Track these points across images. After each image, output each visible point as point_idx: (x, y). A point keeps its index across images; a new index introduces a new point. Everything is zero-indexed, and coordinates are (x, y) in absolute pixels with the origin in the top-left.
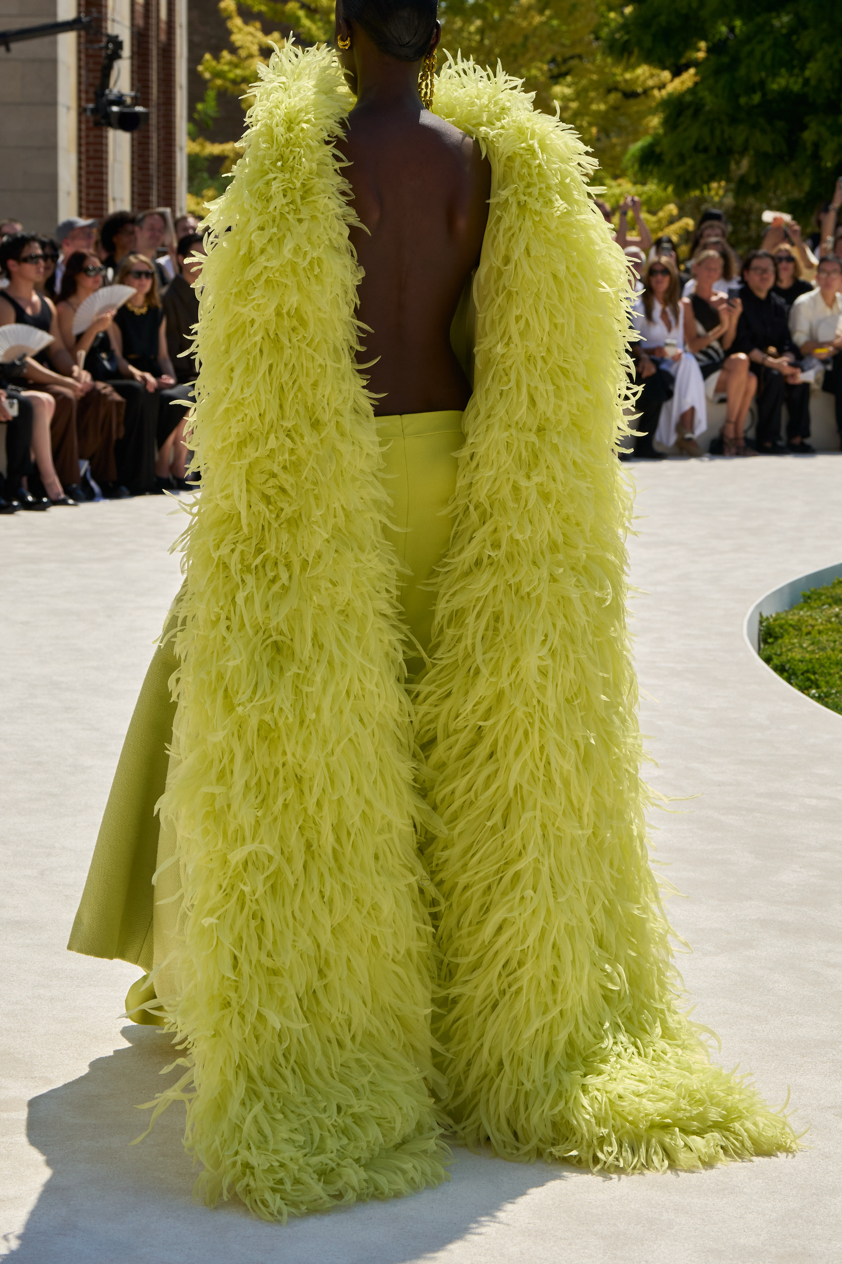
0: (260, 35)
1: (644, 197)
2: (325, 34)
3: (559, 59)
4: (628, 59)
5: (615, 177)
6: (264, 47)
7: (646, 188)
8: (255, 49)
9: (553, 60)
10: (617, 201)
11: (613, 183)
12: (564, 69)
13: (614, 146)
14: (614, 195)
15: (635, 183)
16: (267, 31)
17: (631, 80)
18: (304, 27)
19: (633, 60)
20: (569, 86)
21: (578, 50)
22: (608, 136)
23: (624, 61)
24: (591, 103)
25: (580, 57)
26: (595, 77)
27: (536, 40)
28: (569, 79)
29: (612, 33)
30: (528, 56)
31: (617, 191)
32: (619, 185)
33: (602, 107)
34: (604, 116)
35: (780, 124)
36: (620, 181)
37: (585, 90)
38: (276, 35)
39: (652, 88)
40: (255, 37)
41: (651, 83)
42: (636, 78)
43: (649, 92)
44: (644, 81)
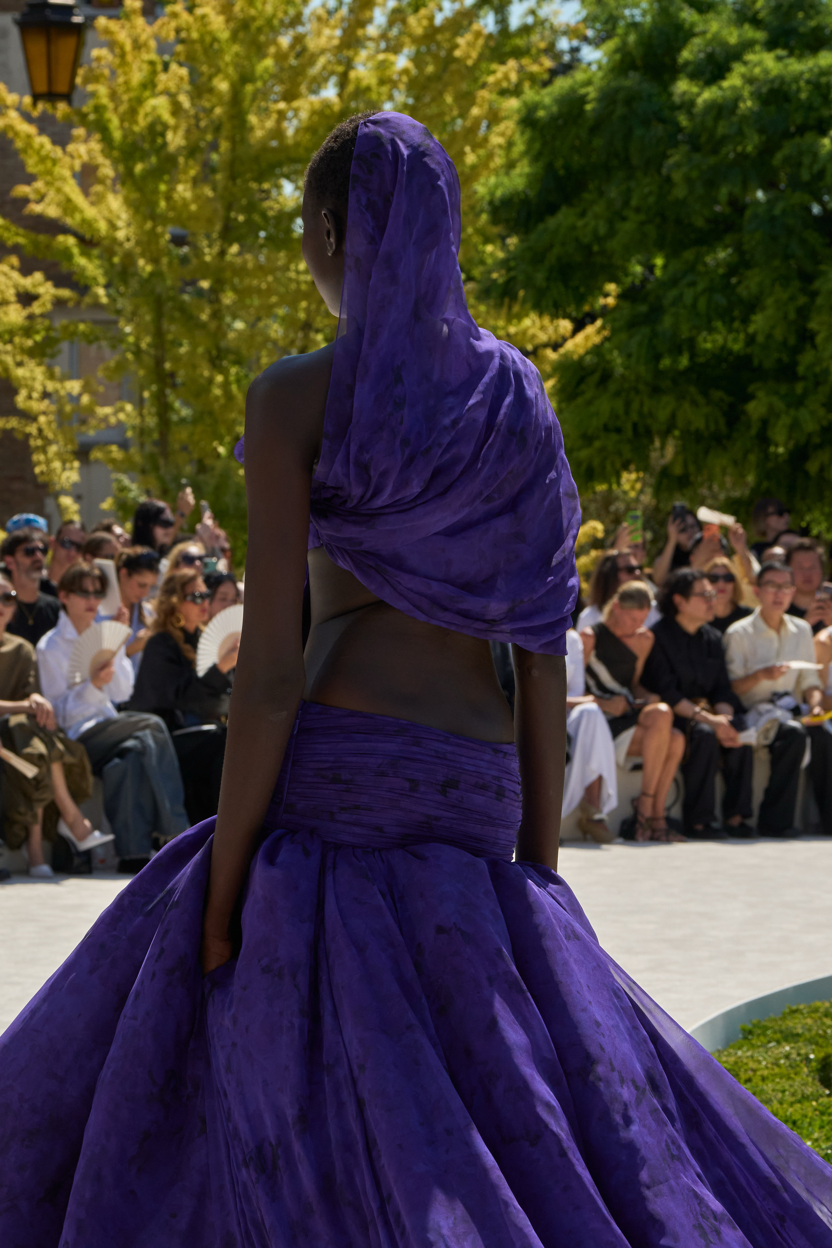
0: (16, 275)
2: (106, 274)
4: (510, 308)
6: (21, 290)
8: (11, 294)
16: (26, 270)
17: (516, 334)
18: (78, 265)
19: (516, 309)
23: (504, 311)
35: (717, 394)
38: (38, 276)
39: (545, 345)
40: (10, 278)
41: (544, 338)
42: (524, 331)
43: (541, 352)
44: (534, 336)
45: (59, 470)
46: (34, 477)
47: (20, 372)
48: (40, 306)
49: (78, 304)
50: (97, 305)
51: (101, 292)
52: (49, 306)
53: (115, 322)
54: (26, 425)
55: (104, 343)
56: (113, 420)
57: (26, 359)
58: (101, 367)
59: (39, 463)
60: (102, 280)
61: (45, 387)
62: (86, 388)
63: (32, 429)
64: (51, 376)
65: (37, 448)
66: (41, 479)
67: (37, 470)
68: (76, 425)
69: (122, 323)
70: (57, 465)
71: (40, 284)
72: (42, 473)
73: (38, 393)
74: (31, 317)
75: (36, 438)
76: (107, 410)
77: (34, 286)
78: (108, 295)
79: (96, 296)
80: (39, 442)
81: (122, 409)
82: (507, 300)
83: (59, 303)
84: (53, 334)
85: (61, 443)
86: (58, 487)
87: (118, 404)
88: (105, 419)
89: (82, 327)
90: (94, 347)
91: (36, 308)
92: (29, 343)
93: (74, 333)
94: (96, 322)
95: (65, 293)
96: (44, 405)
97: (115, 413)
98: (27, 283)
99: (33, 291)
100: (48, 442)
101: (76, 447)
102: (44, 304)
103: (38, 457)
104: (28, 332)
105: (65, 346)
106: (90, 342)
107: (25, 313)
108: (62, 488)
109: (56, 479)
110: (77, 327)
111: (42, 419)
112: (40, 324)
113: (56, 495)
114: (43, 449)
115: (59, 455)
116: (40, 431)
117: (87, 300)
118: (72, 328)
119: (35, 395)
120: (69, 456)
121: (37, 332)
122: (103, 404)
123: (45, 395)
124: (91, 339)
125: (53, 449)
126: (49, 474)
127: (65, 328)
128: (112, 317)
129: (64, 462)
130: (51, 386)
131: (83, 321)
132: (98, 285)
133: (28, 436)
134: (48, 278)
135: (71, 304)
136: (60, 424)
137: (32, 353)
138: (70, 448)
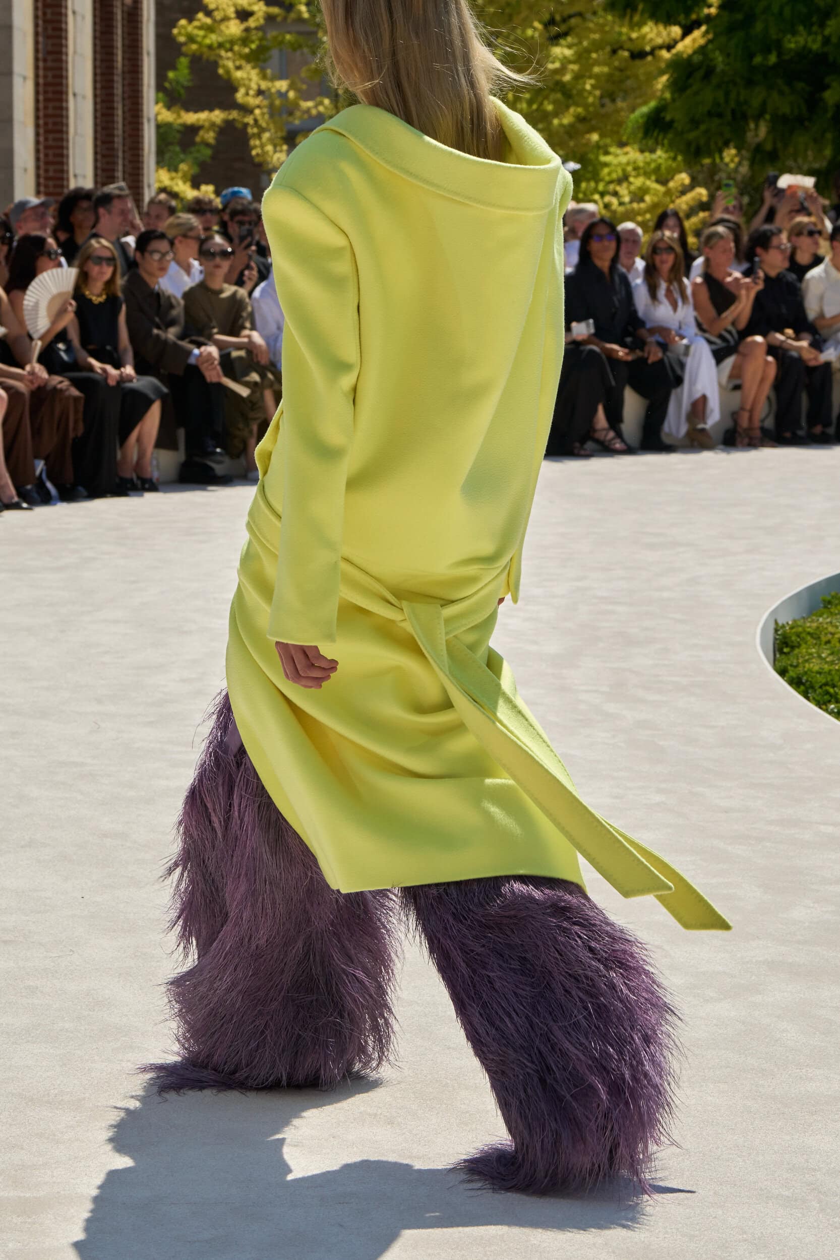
1: (653, 166)
3: (558, 18)
4: (631, 18)
5: (622, 145)
6: (239, 8)
7: (654, 156)
8: (231, 12)
9: (551, 21)
10: (624, 170)
11: (619, 151)
12: (564, 29)
13: (618, 111)
14: (620, 164)
15: (642, 151)
17: (638, 38)
19: (636, 18)
20: (569, 47)
21: (577, 9)
22: (613, 100)
23: (626, 19)
24: (593, 65)
25: (580, 15)
26: (596, 36)
28: (569, 39)
30: (523, 15)
31: (623, 159)
32: (626, 153)
33: (606, 69)
34: (609, 77)
35: (800, 85)
36: (628, 149)
37: (588, 51)
39: (661, 47)
41: (659, 41)
42: (643, 37)
43: (657, 52)
44: (651, 40)
45: (271, 153)
46: (251, 157)
47: (239, 74)
48: (254, 21)
49: (285, 19)
50: (300, 20)
51: (303, 8)
52: (262, 21)
53: (315, 33)
54: (244, 117)
55: (306, 50)
56: (314, 112)
57: (243, 63)
58: (304, 69)
59: (255, 147)
61: (259, 86)
62: (291, 87)
63: (249, 120)
64: (264, 77)
65: (254, 135)
66: (257, 160)
67: (254, 153)
68: (285, 116)
69: (320, 34)
70: (269, 148)
72: (258, 155)
73: (254, 90)
74: (247, 30)
75: (252, 127)
76: (310, 104)
77: (250, 5)
78: (309, 11)
79: (300, 12)
80: (255, 130)
81: (321, 103)
82: (629, 11)
83: (270, 18)
84: (265, 43)
85: (273, 131)
86: (270, 166)
87: (318, 99)
88: (308, 111)
89: (288, 37)
90: (298, 53)
91: (252, 23)
92: (247, 50)
93: (282, 42)
94: (299, 33)
95: (275, 10)
96: (257, 101)
97: (316, 106)
99: (249, 9)
100: (262, 130)
101: (284, 134)
102: (258, 20)
103: (254, 142)
104: (245, 41)
105: (275, 53)
106: (295, 50)
107: (243, 27)
108: (273, 166)
109: (269, 159)
110: (284, 38)
111: (257, 112)
112: (255, 36)
113: (270, 173)
114: (259, 136)
115: (271, 141)
116: (256, 121)
117: (293, 15)
118: (280, 38)
119: (251, 92)
120: (278, 141)
121: (253, 42)
122: (306, 100)
123: (260, 92)
124: (296, 47)
125: (266, 136)
126: (263, 156)
127: (275, 38)
128: (312, 29)
129: (275, 146)
130: (264, 85)
131: (289, 32)
132: (300, 3)
133: (246, 125)
135: (279, 19)
136: (272, 115)
137: (248, 58)
138: (279, 134)
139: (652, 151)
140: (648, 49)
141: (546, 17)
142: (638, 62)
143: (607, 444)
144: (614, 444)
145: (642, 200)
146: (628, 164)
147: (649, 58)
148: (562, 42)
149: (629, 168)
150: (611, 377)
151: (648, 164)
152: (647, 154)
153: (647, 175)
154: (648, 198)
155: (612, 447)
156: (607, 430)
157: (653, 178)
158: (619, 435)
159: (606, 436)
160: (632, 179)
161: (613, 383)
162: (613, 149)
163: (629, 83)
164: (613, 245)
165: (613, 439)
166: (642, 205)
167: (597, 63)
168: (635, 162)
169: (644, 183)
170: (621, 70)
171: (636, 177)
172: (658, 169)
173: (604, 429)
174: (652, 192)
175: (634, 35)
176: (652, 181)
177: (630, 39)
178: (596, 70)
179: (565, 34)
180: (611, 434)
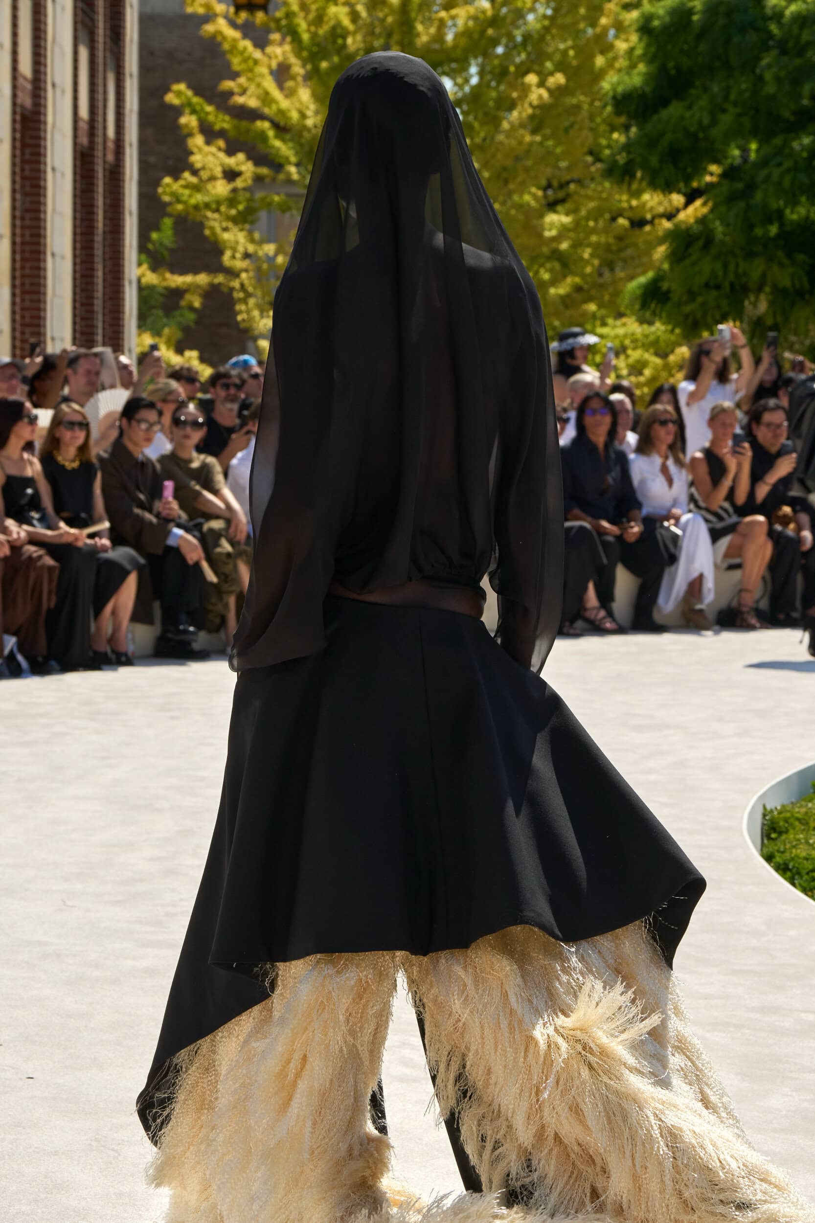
0: (222, 155)
1: (652, 338)
2: (297, 153)
3: (555, 184)
4: (630, 185)
5: (620, 315)
6: (227, 169)
7: (653, 329)
8: (218, 171)
9: (549, 186)
10: (621, 342)
11: (616, 323)
12: (561, 194)
13: (616, 280)
14: (617, 336)
15: (642, 321)
16: (230, 151)
17: (637, 207)
18: (273, 147)
19: (635, 186)
20: (567, 214)
21: (576, 175)
22: (612, 270)
23: (625, 187)
24: (591, 233)
25: (579, 182)
26: (595, 204)
27: (529, 163)
28: (568, 205)
29: (613, 155)
30: (519, 179)
31: (621, 331)
32: (624, 325)
33: (603, 239)
34: (608, 248)
36: (624, 320)
37: (585, 219)
38: (241, 156)
39: (661, 216)
40: (217, 158)
41: (661, 210)
42: (644, 204)
43: (657, 221)
44: (652, 209)
45: (257, 318)
46: (237, 323)
47: (226, 236)
48: (243, 181)
49: (274, 180)
50: (289, 181)
51: (293, 170)
52: (250, 182)
54: (231, 280)
55: (295, 213)
57: (230, 225)
59: (240, 312)
60: (293, 159)
61: (246, 249)
62: (279, 249)
63: (236, 284)
64: (252, 241)
65: (240, 300)
66: (242, 326)
67: (239, 318)
68: (271, 280)
70: (256, 313)
71: (242, 163)
72: (244, 320)
73: (241, 254)
74: (234, 190)
75: (239, 291)
77: (238, 165)
78: (299, 173)
79: (289, 174)
80: (241, 295)
82: (627, 178)
83: (258, 179)
84: (252, 204)
85: (260, 295)
86: (256, 332)
89: (276, 198)
90: (288, 215)
91: (239, 183)
92: (233, 212)
93: (269, 205)
94: (288, 195)
95: (264, 171)
96: (245, 264)
98: (231, 161)
99: (237, 169)
100: (249, 295)
102: (246, 180)
103: (240, 307)
104: (232, 201)
105: (263, 215)
106: (283, 212)
107: (230, 187)
108: (261, 333)
109: (255, 325)
110: (272, 199)
111: (244, 275)
112: (242, 196)
113: (255, 339)
114: (245, 301)
115: (258, 306)
116: (242, 285)
117: (281, 176)
118: (268, 199)
119: (238, 255)
120: (265, 307)
121: (240, 203)
123: (247, 256)
124: (284, 209)
125: (252, 302)
126: (249, 321)
127: (263, 199)
129: (261, 312)
130: (251, 248)
131: (278, 194)
132: (290, 163)
133: (232, 289)
134: (249, 158)
135: (267, 180)
136: (258, 280)
137: (235, 220)
138: (267, 299)
139: (650, 323)
140: (649, 217)
141: (544, 182)
142: (637, 231)
143: (597, 623)
144: (605, 623)
145: (640, 373)
146: (625, 336)
147: (648, 228)
148: (559, 208)
149: (627, 342)
150: (603, 555)
151: (646, 336)
152: (645, 326)
153: (645, 347)
154: (647, 372)
155: (603, 626)
156: (598, 609)
157: (652, 351)
158: (610, 614)
159: (596, 615)
160: (630, 352)
161: (605, 561)
162: (610, 321)
163: (629, 252)
164: (607, 420)
165: (604, 618)
166: (642, 379)
167: (594, 231)
168: (633, 334)
169: (642, 356)
170: (620, 239)
171: (635, 349)
172: (657, 341)
173: (594, 608)
174: (651, 365)
175: (634, 203)
176: (651, 354)
177: (631, 208)
178: (594, 238)
179: (563, 201)
180: (602, 613)
